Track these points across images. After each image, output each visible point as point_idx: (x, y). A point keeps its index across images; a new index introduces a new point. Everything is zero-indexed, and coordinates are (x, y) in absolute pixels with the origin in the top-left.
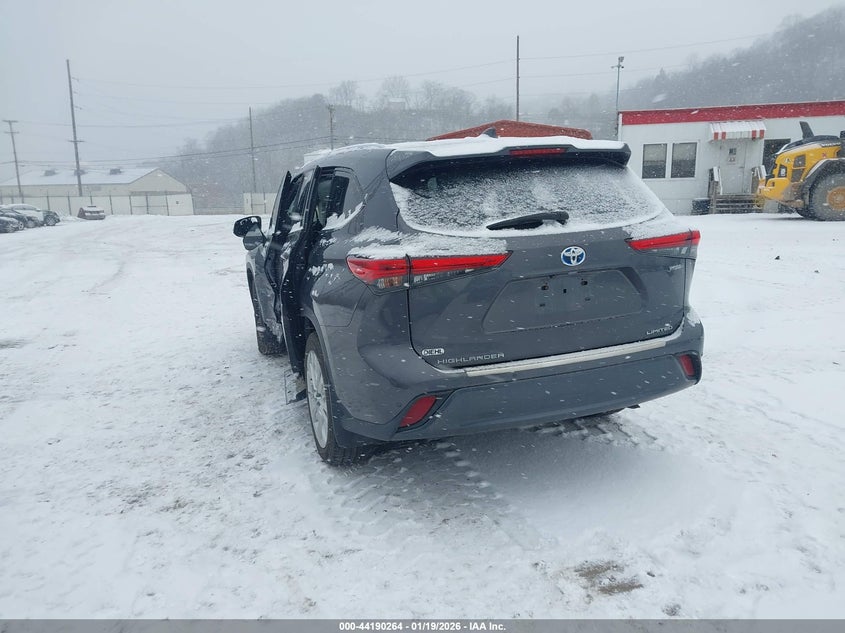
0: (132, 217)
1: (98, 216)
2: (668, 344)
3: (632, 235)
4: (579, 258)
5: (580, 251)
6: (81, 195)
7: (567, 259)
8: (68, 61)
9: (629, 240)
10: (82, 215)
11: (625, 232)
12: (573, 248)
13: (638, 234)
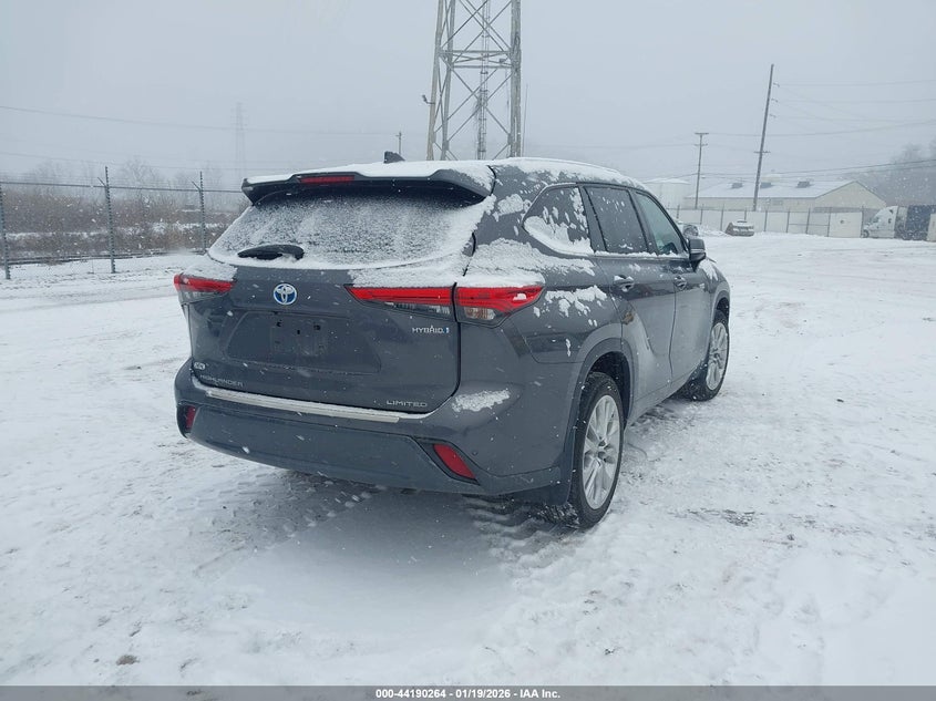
0: (786, 236)
1: (746, 233)
2: (402, 423)
3: (355, 281)
4: (291, 297)
5: (290, 289)
6: (755, 210)
7: (278, 295)
8: (772, 66)
9: (349, 287)
10: (730, 231)
11: (349, 276)
12: (285, 285)
13: (360, 282)
